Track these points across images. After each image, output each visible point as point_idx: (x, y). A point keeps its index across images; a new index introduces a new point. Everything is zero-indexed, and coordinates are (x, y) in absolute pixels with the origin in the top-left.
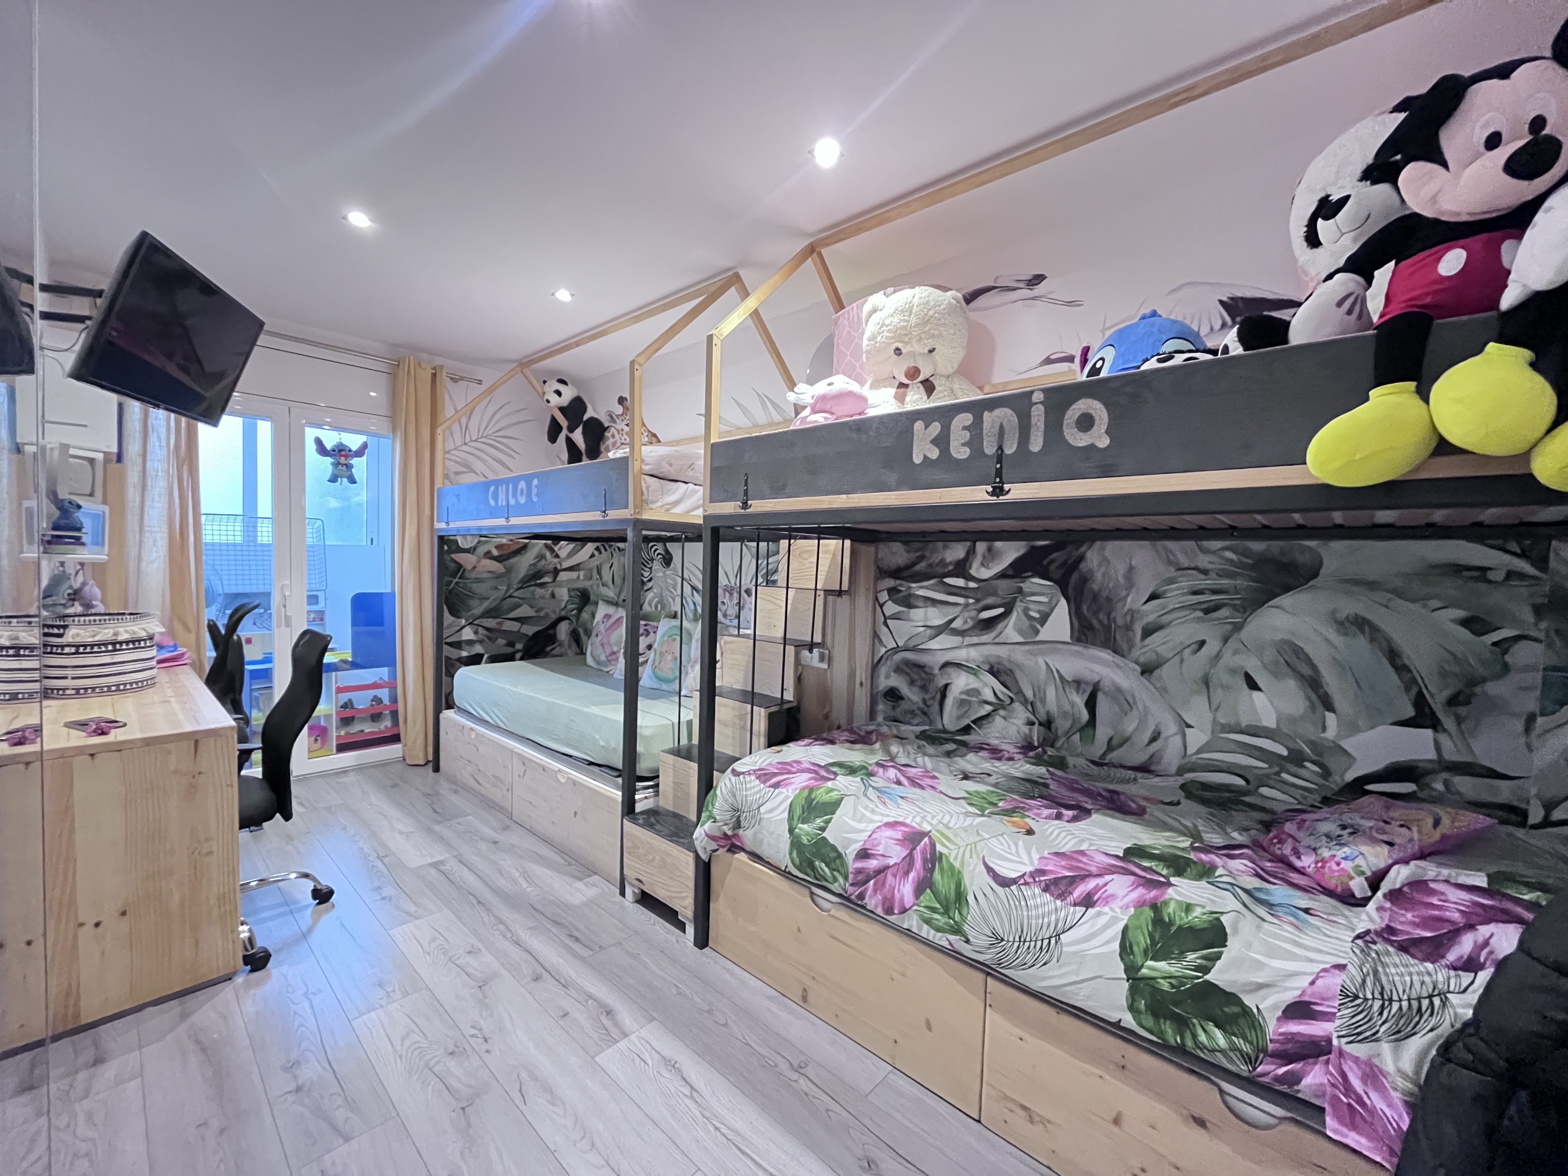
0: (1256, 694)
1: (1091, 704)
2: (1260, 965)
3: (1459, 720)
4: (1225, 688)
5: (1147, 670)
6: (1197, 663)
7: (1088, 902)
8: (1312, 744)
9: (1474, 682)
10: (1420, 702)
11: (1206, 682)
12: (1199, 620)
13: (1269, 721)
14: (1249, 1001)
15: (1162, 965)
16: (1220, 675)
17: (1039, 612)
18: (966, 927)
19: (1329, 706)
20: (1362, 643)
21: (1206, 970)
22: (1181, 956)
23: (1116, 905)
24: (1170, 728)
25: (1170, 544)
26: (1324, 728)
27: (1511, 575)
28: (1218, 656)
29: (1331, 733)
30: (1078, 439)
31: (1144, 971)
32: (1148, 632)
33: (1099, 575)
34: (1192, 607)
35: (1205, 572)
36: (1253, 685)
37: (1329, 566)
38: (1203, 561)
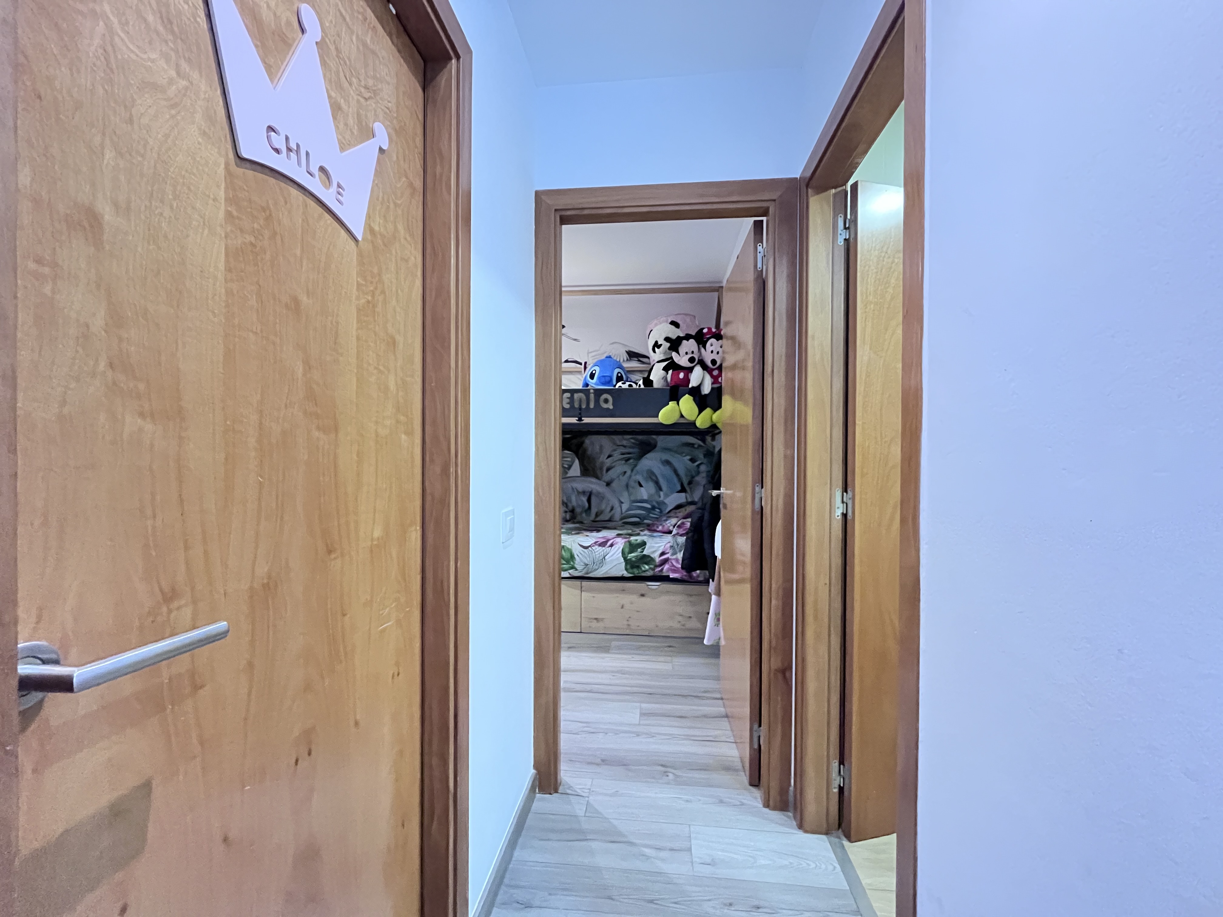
0: (642, 488)
1: (589, 501)
2: (654, 547)
3: (691, 489)
4: (633, 488)
5: (608, 484)
6: (624, 479)
7: (612, 545)
8: (657, 502)
9: (693, 477)
10: (682, 485)
11: (627, 486)
12: (625, 464)
13: (645, 497)
14: (652, 556)
15: (633, 555)
16: (632, 483)
17: (567, 465)
18: (576, 566)
19: (661, 489)
20: (668, 467)
21: (643, 552)
22: (637, 551)
23: (619, 544)
24: (617, 505)
25: (614, 437)
26: (660, 497)
27: (700, 446)
28: (630, 476)
29: (662, 499)
30: (605, 406)
31: (628, 558)
32: (608, 470)
33: (590, 449)
34: (621, 460)
35: (625, 446)
36: (641, 486)
37: (659, 444)
38: (625, 443)
